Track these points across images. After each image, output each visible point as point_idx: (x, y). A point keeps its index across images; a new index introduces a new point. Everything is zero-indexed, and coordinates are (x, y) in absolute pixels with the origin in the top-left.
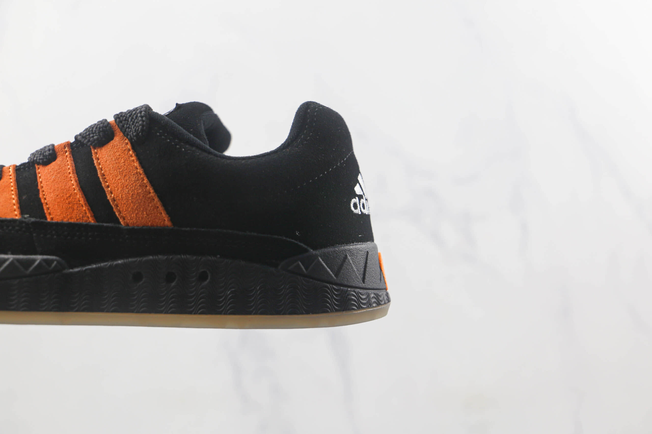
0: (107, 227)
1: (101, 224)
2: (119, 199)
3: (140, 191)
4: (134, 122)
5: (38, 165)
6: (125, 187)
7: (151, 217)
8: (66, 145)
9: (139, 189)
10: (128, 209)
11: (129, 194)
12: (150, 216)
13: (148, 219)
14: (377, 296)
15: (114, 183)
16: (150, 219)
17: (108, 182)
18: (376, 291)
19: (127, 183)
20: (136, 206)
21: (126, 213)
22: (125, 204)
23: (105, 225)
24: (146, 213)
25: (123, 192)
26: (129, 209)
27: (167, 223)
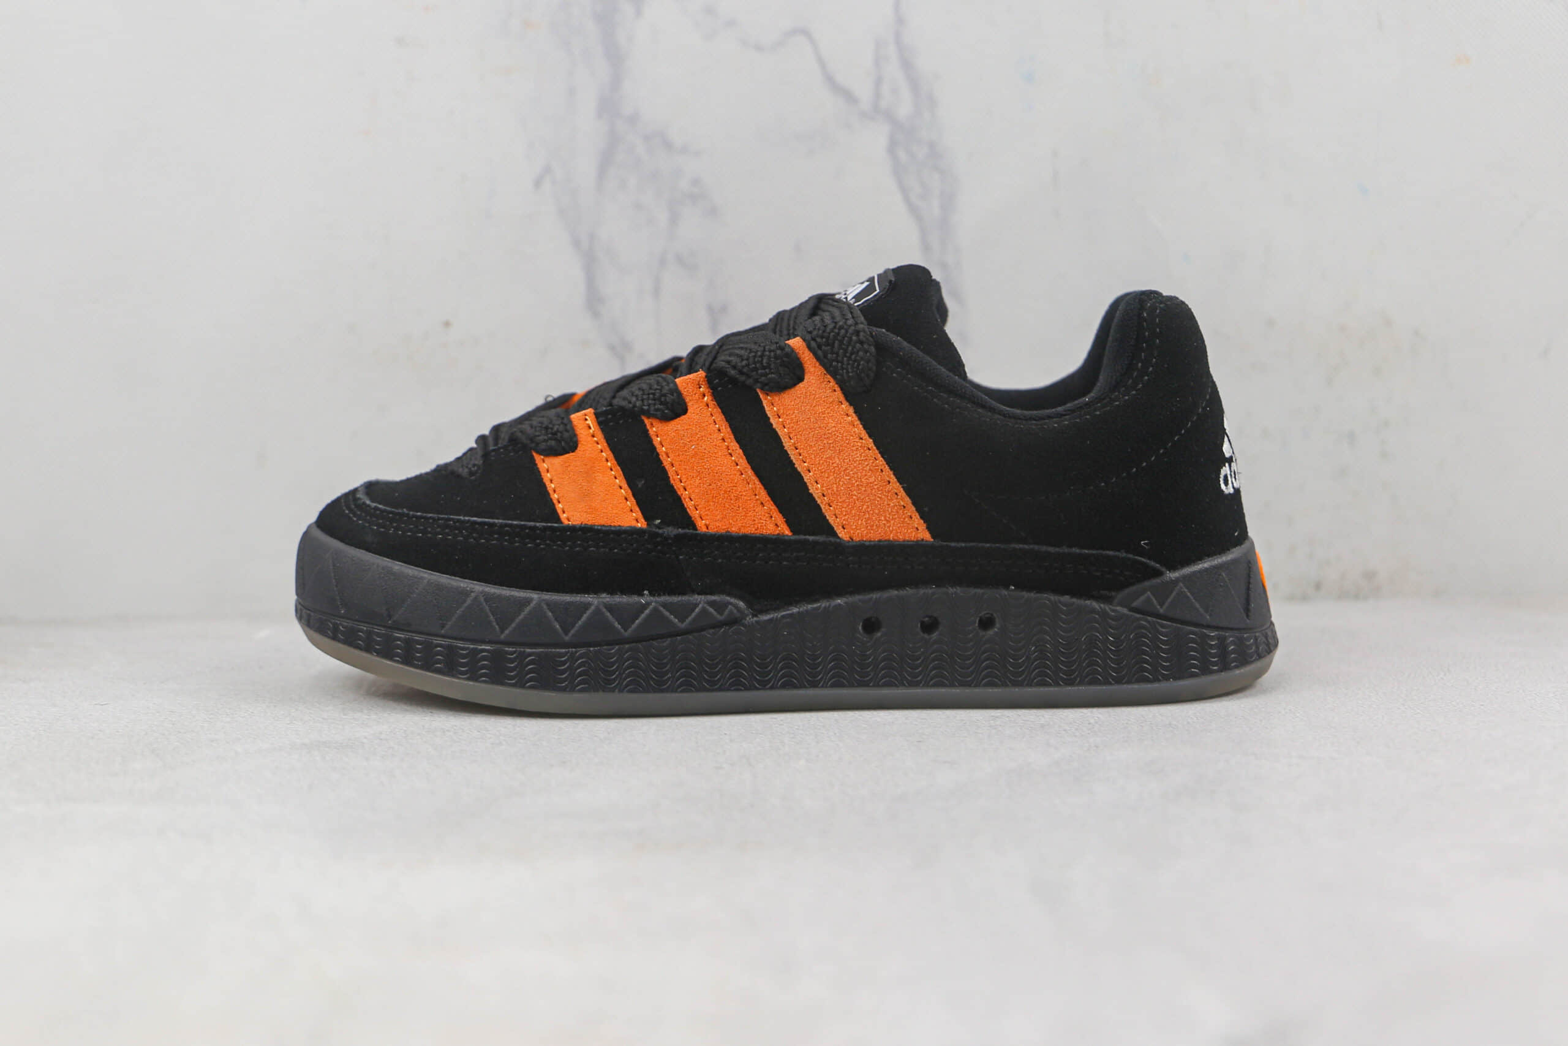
0: (816, 543)
1: (802, 537)
2: (833, 492)
3: (872, 480)
4: (846, 351)
5: (648, 418)
6: (842, 473)
7: (894, 524)
8: (701, 383)
9: (871, 477)
10: (851, 511)
11: (853, 485)
12: (892, 522)
13: (889, 527)
14: (1240, 642)
15: (819, 463)
16: (891, 529)
17: (807, 461)
18: (1237, 634)
19: (845, 466)
20: (865, 507)
21: (846, 517)
22: (844, 501)
23: (811, 538)
24: (885, 517)
25: (840, 481)
26: (853, 512)
27: (924, 534)
